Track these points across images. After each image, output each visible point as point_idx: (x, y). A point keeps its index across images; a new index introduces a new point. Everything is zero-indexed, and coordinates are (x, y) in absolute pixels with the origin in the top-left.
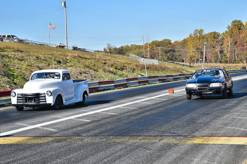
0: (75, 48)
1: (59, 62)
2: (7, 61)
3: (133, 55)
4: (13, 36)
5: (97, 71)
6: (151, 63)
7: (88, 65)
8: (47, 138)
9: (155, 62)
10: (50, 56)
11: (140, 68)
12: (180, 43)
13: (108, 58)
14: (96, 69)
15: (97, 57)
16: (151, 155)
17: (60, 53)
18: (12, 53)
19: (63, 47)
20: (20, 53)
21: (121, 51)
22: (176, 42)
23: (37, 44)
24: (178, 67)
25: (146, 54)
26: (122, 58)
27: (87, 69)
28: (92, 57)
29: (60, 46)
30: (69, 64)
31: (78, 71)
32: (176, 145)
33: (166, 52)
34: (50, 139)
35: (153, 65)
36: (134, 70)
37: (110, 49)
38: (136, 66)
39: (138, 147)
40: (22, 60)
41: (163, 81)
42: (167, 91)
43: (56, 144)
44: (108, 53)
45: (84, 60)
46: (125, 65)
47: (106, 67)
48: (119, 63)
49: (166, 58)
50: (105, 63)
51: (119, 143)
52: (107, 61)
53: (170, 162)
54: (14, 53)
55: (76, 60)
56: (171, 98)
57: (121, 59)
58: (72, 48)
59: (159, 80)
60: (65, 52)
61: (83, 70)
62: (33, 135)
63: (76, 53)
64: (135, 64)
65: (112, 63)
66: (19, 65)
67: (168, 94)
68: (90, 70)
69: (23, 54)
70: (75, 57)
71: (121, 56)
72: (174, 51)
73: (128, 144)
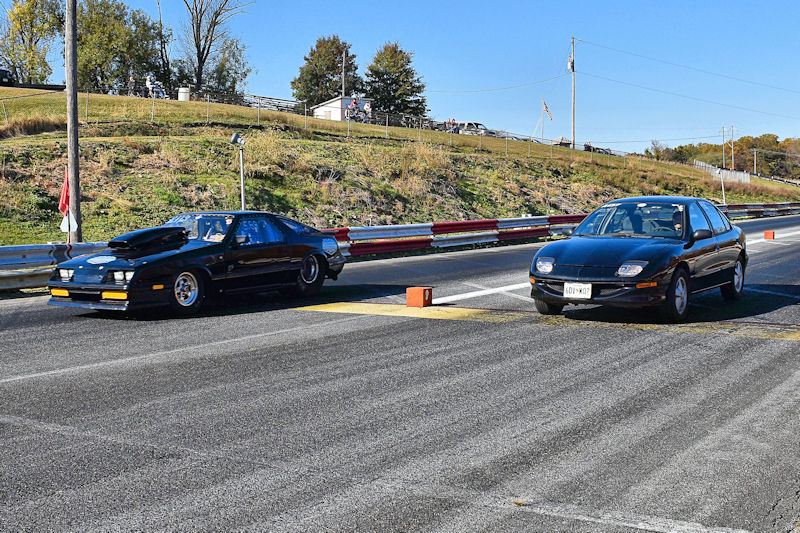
0: (588, 148)
1: (557, 173)
2: (462, 169)
3: (702, 164)
4: (477, 125)
5: (628, 192)
6: (736, 180)
7: (610, 179)
8: (515, 313)
9: (744, 178)
10: (539, 161)
11: (712, 189)
12: (795, 142)
13: (652, 167)
14: (626, 188)
15: (631, 165)
16: (709, 358)
17: (560, 156)
18: (472, 155)
19: (567, 145)
20: (485, 155)
21: (681, 155)
22: (787, 140)
23: (518, 139)
24: (790, 188)
25: (728, 161)
26: (678, 168)
27: (608, 188)
28: (621, 164)
29: (561, 144)
30: (574, 178)
31: (592, 190)
32: (762, 342)
33: (768, 159)
34: (518, 316)
35: (740, 184)
36: (702, 191)
37: (657, 151)
38: (706, 183)
39: (685, 342)
40: (488, 168)
41: (758, 214)
42: (762, 234)
43: (528, 326)
44: (652, 157)
45: (605, 171)
46: (684, 181)
47: (645, 184)
48: (671, 177)
49: (767, 172)
50: (644, 177)
51: (649, 332)
52: (649, 174)
53: (746, 375)
54: (475, 155)
55: (588, 169)
56: (767, 249)
57: (676, 171)
58: (583, 148)
59: (749, 213)
60: (568, 153)
61: (601, 189)
62: (489, 306)
63: (590, 157)
64: (703, 179)
65: (658, 177)
66: (482, 177)
67: (763, 240)
68: (615, 190)
69: (490, 157)
70: (586, 164)
71: (678, 163)
72: (783, 158)
73: (667, 334)
